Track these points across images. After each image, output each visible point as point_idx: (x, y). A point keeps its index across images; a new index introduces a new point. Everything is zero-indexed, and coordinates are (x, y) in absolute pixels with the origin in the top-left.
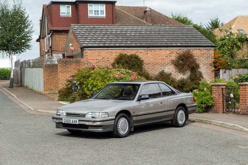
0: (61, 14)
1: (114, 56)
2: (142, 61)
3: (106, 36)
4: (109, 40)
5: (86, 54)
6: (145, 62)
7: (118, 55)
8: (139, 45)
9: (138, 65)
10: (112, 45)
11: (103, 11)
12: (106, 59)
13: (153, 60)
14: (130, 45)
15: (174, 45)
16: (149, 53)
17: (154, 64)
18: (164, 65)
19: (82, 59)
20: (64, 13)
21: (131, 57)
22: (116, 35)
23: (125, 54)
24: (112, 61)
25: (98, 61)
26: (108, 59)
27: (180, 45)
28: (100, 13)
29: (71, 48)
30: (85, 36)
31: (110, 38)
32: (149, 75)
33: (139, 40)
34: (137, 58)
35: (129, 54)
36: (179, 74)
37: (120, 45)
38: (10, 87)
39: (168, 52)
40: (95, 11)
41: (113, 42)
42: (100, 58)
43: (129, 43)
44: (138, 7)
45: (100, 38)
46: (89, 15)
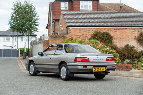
0: (61, 8)
1: (91, 33)
2: (112, 37)
3: (86, 19)
4: (88, 22)
5: (70, 32)
6: (114, 38)
7: (94, 32)
8: (110, 25)
9: (109, 40)
10: (90, 25)
11: (91, 6)
12: (84, 36)
13: (120, 36)
14: (103, 25)
15: (137, 25)
16: (118, 31)
17: (121, 40)
18: (129, 40)
19: (67, 35)
20: (63, 8)
21: (104, 34)
22: (94, 18)
23: (99, 32)
24: (89, 37)
25: (79, 37)
26: (86, 36)
27: (141, 25)
28: (88, 7)
29: (61, 28)
30: (71, 19)
31: (89, 20)
32: (117, 47)
33: (110, 22)
34: (108, 34)
35: (102, 32)
36: (140, 47)
37: (96, 25)
38: (23, 58)
39: (132, 31)
40: (85, 6)
41: (91, 23)
42: (80, 35)
43: (103, 23)
44: (116, 4)
45: (81, 21)
46: (81, 9)
